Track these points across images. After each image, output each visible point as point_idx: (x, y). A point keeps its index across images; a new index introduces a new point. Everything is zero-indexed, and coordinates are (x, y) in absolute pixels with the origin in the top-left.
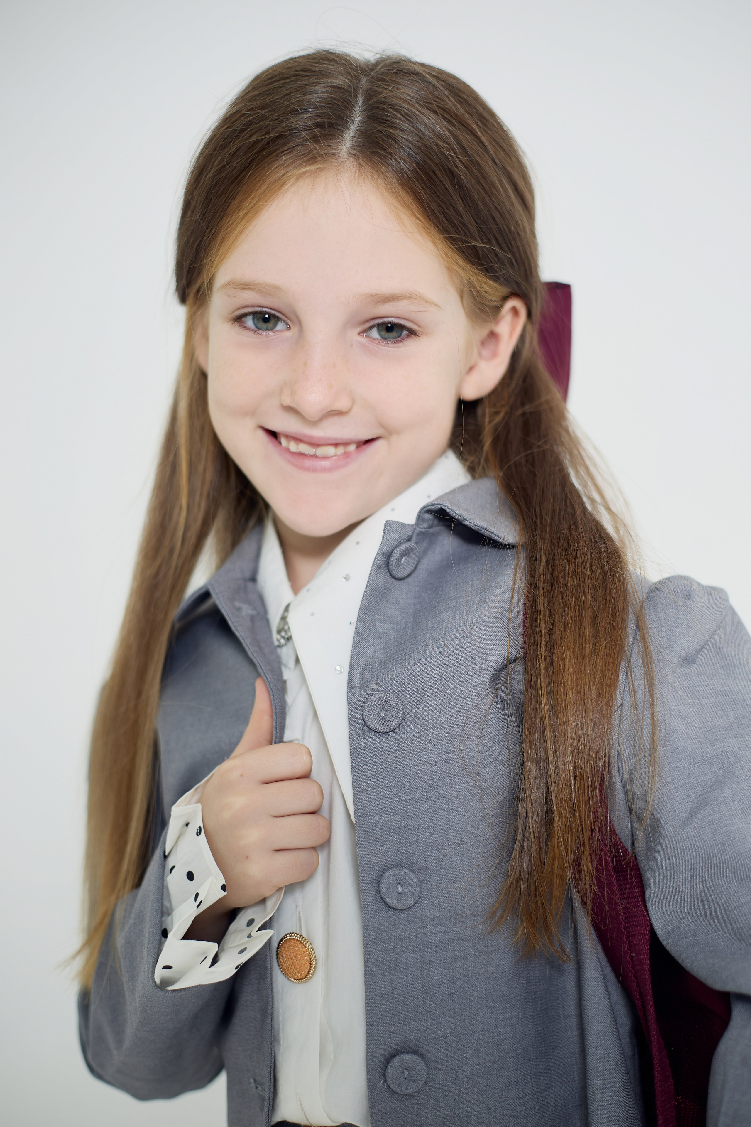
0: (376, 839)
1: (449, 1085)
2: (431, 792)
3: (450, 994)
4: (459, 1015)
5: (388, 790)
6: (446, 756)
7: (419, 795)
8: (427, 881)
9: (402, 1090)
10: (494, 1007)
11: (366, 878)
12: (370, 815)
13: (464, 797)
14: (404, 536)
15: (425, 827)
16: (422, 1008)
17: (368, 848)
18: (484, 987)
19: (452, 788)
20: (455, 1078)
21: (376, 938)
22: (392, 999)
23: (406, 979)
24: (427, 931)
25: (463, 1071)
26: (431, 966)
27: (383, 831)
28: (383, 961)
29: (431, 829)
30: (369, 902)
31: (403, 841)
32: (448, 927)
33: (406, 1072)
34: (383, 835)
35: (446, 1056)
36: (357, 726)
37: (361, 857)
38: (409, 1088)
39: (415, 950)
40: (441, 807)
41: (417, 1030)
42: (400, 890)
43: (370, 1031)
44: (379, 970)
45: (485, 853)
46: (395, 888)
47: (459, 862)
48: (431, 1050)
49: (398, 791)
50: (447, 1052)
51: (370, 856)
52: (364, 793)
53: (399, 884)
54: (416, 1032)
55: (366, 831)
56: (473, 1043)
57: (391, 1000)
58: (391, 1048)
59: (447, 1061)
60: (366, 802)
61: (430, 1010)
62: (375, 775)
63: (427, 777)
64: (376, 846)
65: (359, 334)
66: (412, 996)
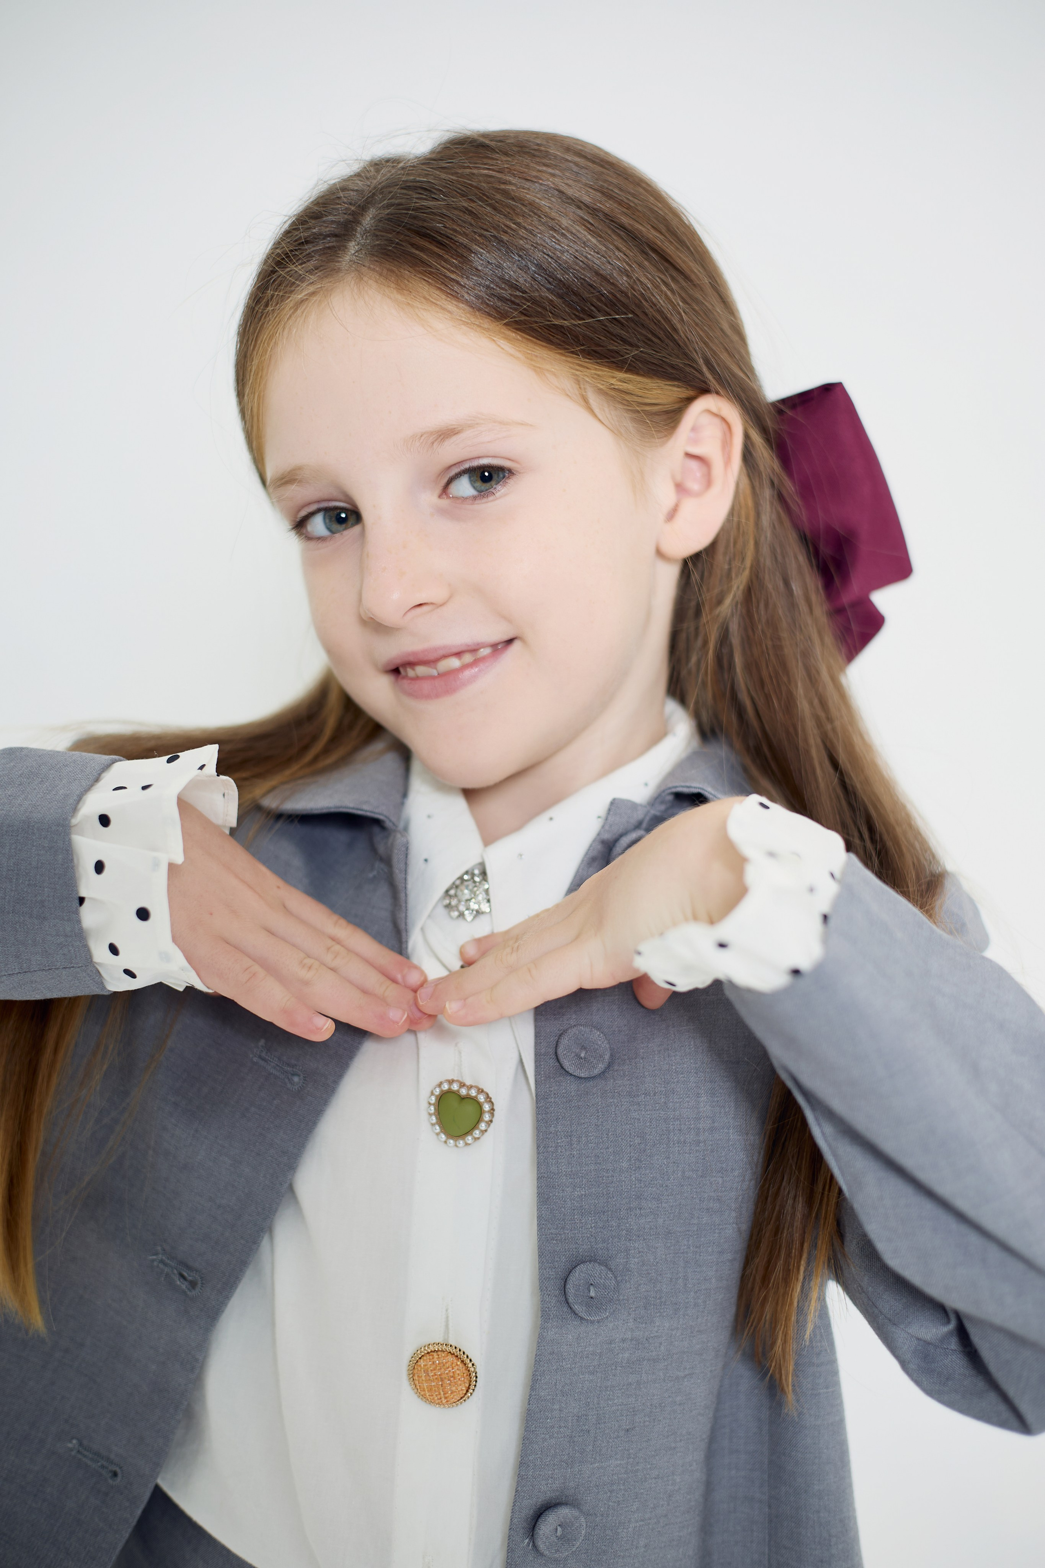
0: (563, 1220)
1: (605, 1546)
2: (641, 1161)
3: (628, 1430)
4: (633, 1456)
5: (584, 1154)
6: (664, 1114)
7: (625, 1165)
8: (626, 1281)
9: (551, 1553)
10: (675, 1448)
11: (549, 1272)
12: (558, 1186)
13: (683, 1172)
14: (634, 821)
15: (630, 1209)
16: (591, 1447)
17: (553, 1231)
18: (668, 1421)
19: (669, 1158)
20: (613, 1536)
21: (552, 1353)
22: (558, 1434)
23: (579, 1409)
24: (615, 1347)
25: (623, 1528)
26: (611, 1393)
27: (574, 1210)
28: (556, 1385)
29: (638, 1211)
30: (551, 1305)
31: (600, 1224)
32: (639, 1343)
33: (559, 1529)
34: (574, 1216)
35: (608, 1508)
36: (547, 1065)
37: (543, 1243)
38: (560, 1550)
39: (596, 1371)
40: (653, 1182)
41: (580, 1475)
42: (592, 1294)
43: (524, 1474)
44: (549, 1395)
45: (696, 1247)
46: (586, 1291)
47: (664, 1257)
48: (591, 1499)
49: (597, 1156)
50: (610, 1503)
51: (555, 1242)
52: (552, 1156)
53: (592, 1284)
54: (579, 1476)
55: (552, 1207)
56: (642, 1493)
57: (556, 1435)
58: (545, 1497)
59: (608, 1515)
60: (553, 1169)
61: (600, 1450)
62: (568, 1132)
63: (638, 1140)
64: (563, 1228)
65: (440, 496)
66: (582, 1430)
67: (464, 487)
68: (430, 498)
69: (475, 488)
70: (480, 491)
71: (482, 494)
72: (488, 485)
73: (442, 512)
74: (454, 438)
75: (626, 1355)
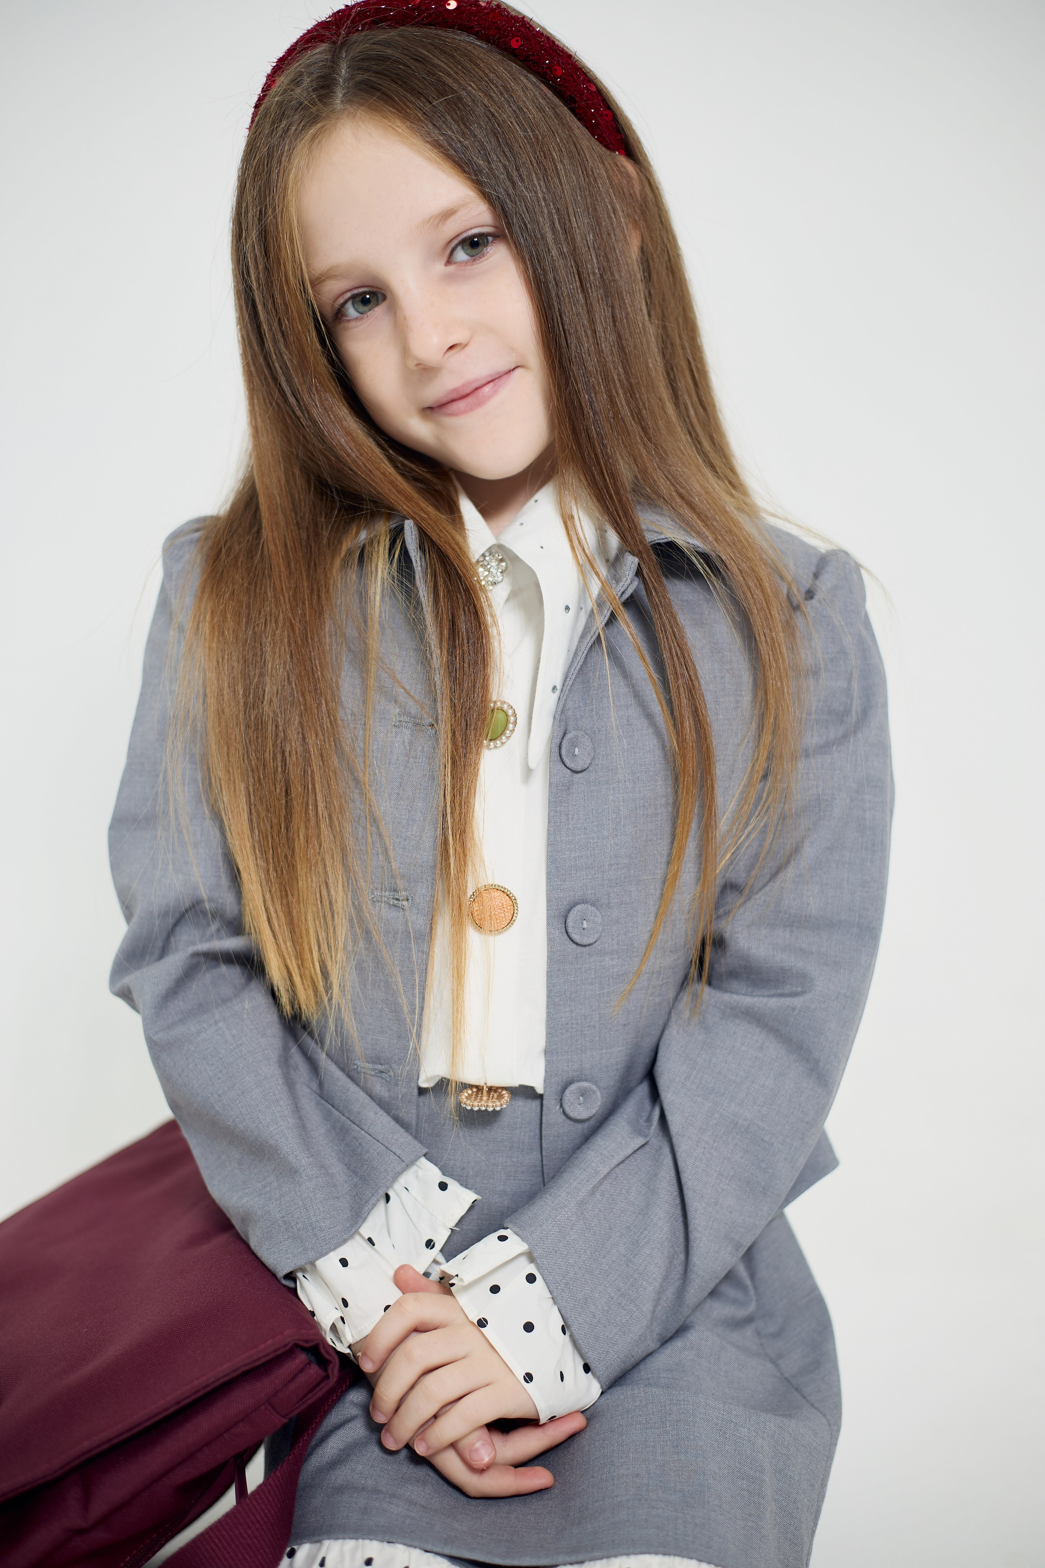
3: (623, 1024)
5: (577, 827)
6: (631, 797)
7: (606, 833)
8: (607, 916)
9: (577, 1116)
11: (555, 914)
12: (561, 851)
13: (647, 836)
15: (610, 865)
16: (597, 1038)
17: (557, 882)
19: (634, 826)
21: (560, 969)
23: (585, 1010)
24: (606, 964)
26: (608, 998)
27: (571, 867)
28: (566, 994)
29: (615, 867)
30: (556, 937)
31: (589, 878)
32: (624, 961)
33: (581, 1098)
34: (571, 871)
37: (551, 892)
38: (583, 1113)
39: (595, 983)
40: (624, 844)
41: (592, 1058)
42: (585, 926)
43: (551, 1059)
44: (562, 1002)
46: (580, 924)
47: (638, 898)
49: (586, 828)
51: (558, 889)
52: (557, 829)
53: (584, 920)
54: (592, 1060)
55: (555, 865)
57: (570, 1029)
58: (569, 1077)
60: (558, 841)
61: (605, 1040)
63: (614, 816)
64: (565, 881)
65: (446, 265)
66: (589, 1026)
67: (461, 255)
68: (440, 267)
69: (467, 254)
70: (472, 256)
71: (474, 257)
72: (478, 250)
73: (449, 278)
74: (453, 218)
75: (616, 970)
